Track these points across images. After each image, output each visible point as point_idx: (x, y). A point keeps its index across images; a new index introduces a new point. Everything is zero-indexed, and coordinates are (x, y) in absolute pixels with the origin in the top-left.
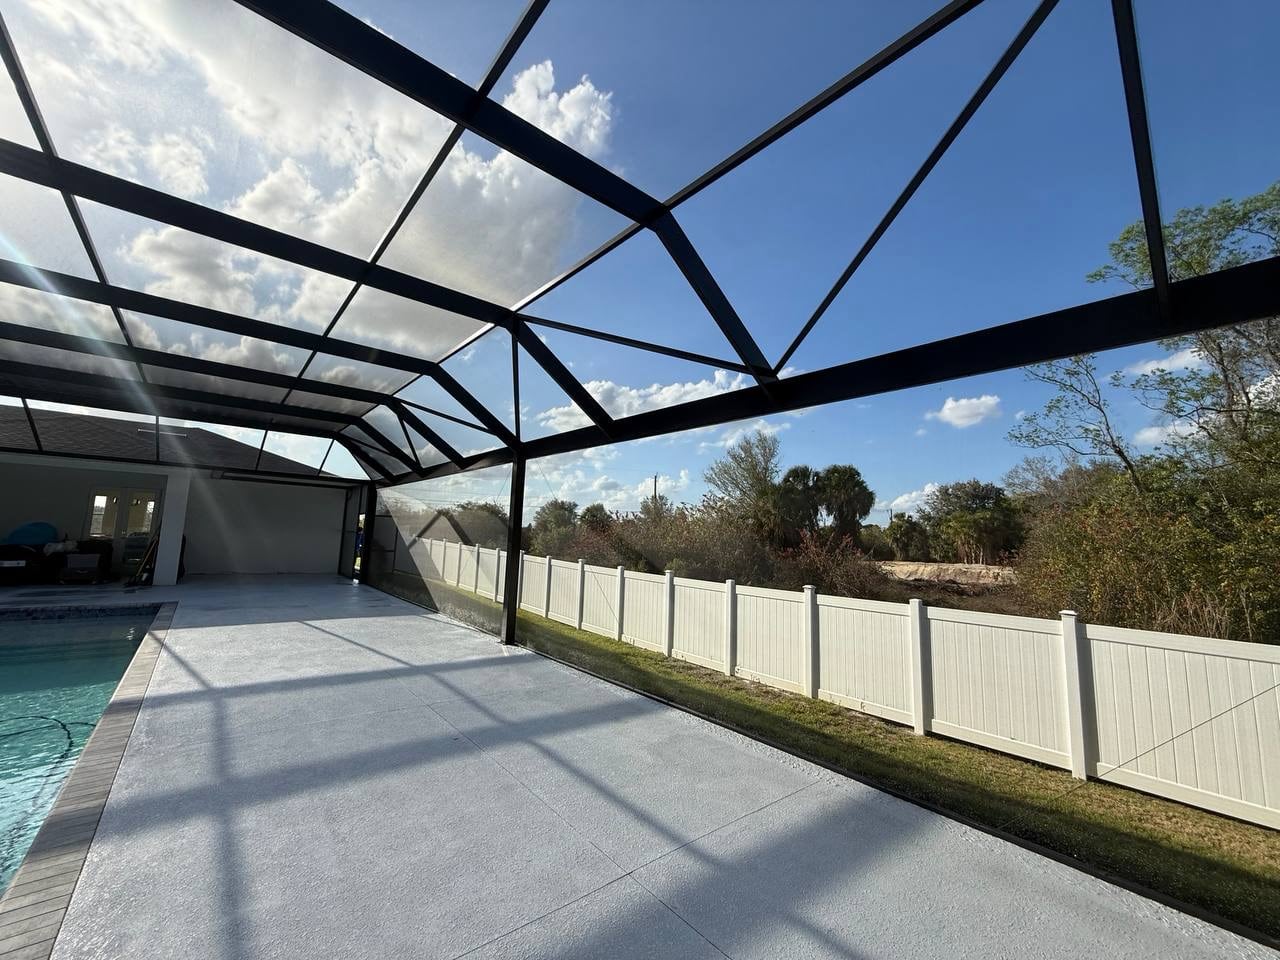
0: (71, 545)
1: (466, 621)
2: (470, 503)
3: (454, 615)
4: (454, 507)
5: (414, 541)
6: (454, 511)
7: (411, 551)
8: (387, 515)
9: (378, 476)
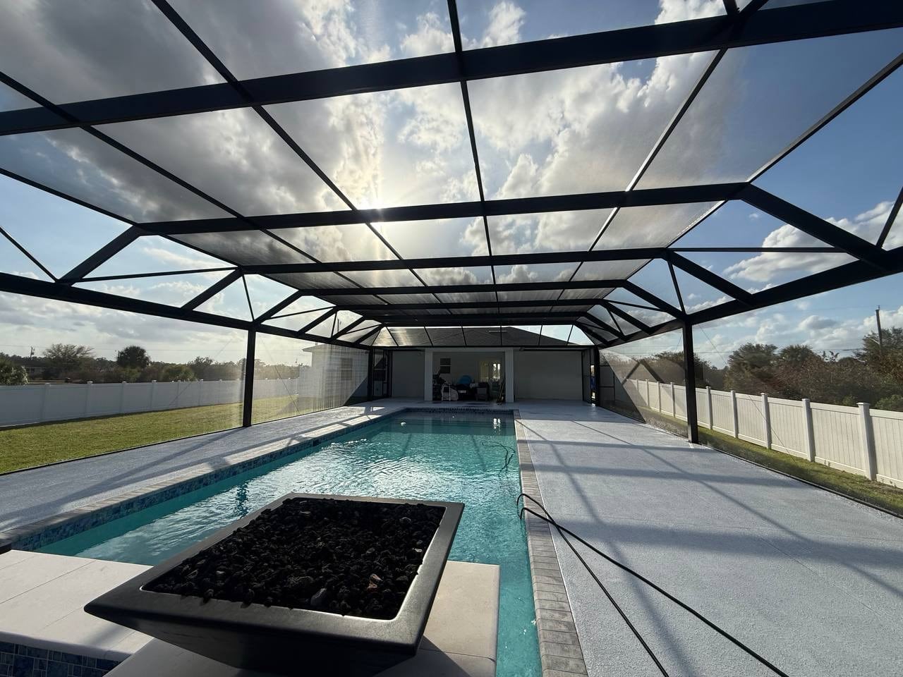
0: (477, 384)
1: (664, 429)
2: (665, 353)
3: (656, 424)
4: (652, 357)
5: (625, 381)
6: (653, 359)
7: (624, 386)
8: (607, 365)
9: (599, 343)
